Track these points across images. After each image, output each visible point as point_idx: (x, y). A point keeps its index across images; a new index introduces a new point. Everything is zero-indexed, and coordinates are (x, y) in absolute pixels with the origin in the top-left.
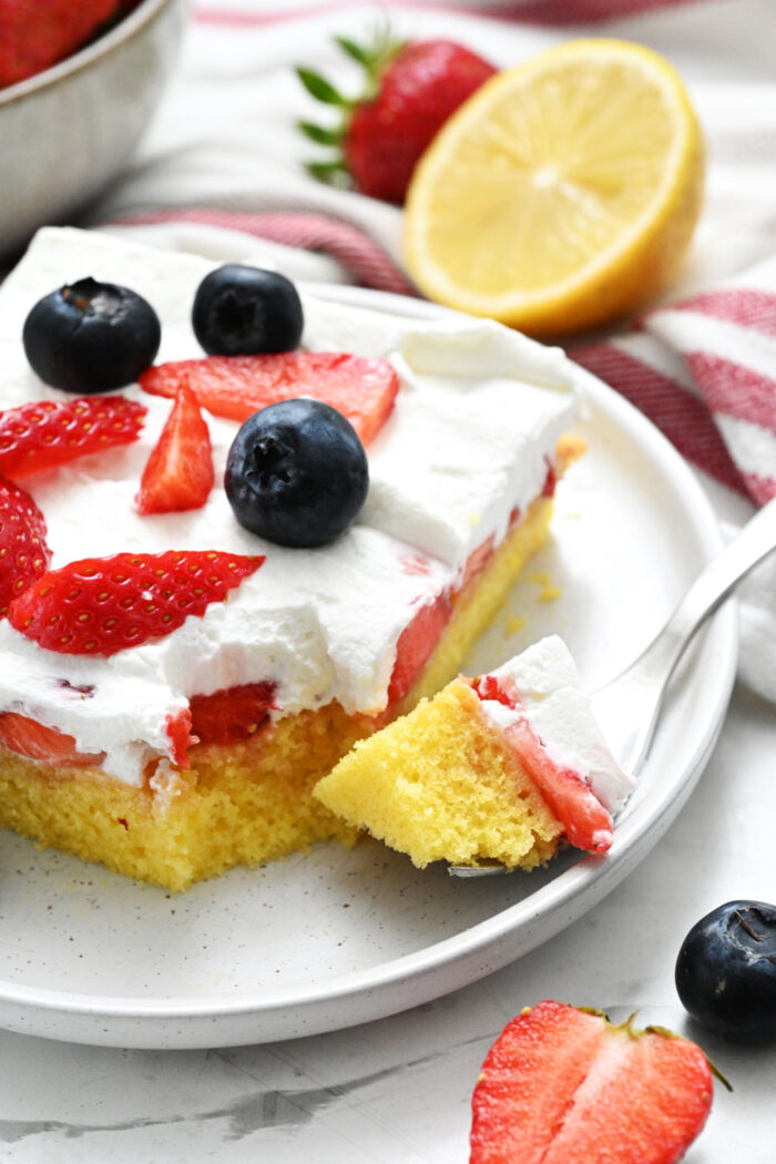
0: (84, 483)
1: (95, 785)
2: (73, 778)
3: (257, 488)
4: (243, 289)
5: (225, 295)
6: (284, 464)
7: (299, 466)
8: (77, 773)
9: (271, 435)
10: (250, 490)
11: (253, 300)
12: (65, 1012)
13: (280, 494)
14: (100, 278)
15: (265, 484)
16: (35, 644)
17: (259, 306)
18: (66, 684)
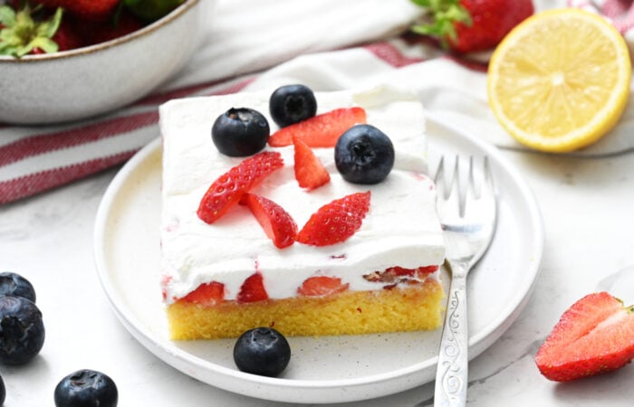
0: (274, 189)
1: (348, 297)
2: (338, 297)
3: (360, 163)
4: (294, 94)
5: (288, 99)
6: (368, 150)
7: (375, 149)
8: (340, 295)
9: (358, 141)
10: (357, 165)
11: (300, 97)
12: (377, 382)
13: (372, 163)
14: (236, 107)
15: (363, 160)
16: (314, 247)
17: (304, 99)
18: (333, 257)
